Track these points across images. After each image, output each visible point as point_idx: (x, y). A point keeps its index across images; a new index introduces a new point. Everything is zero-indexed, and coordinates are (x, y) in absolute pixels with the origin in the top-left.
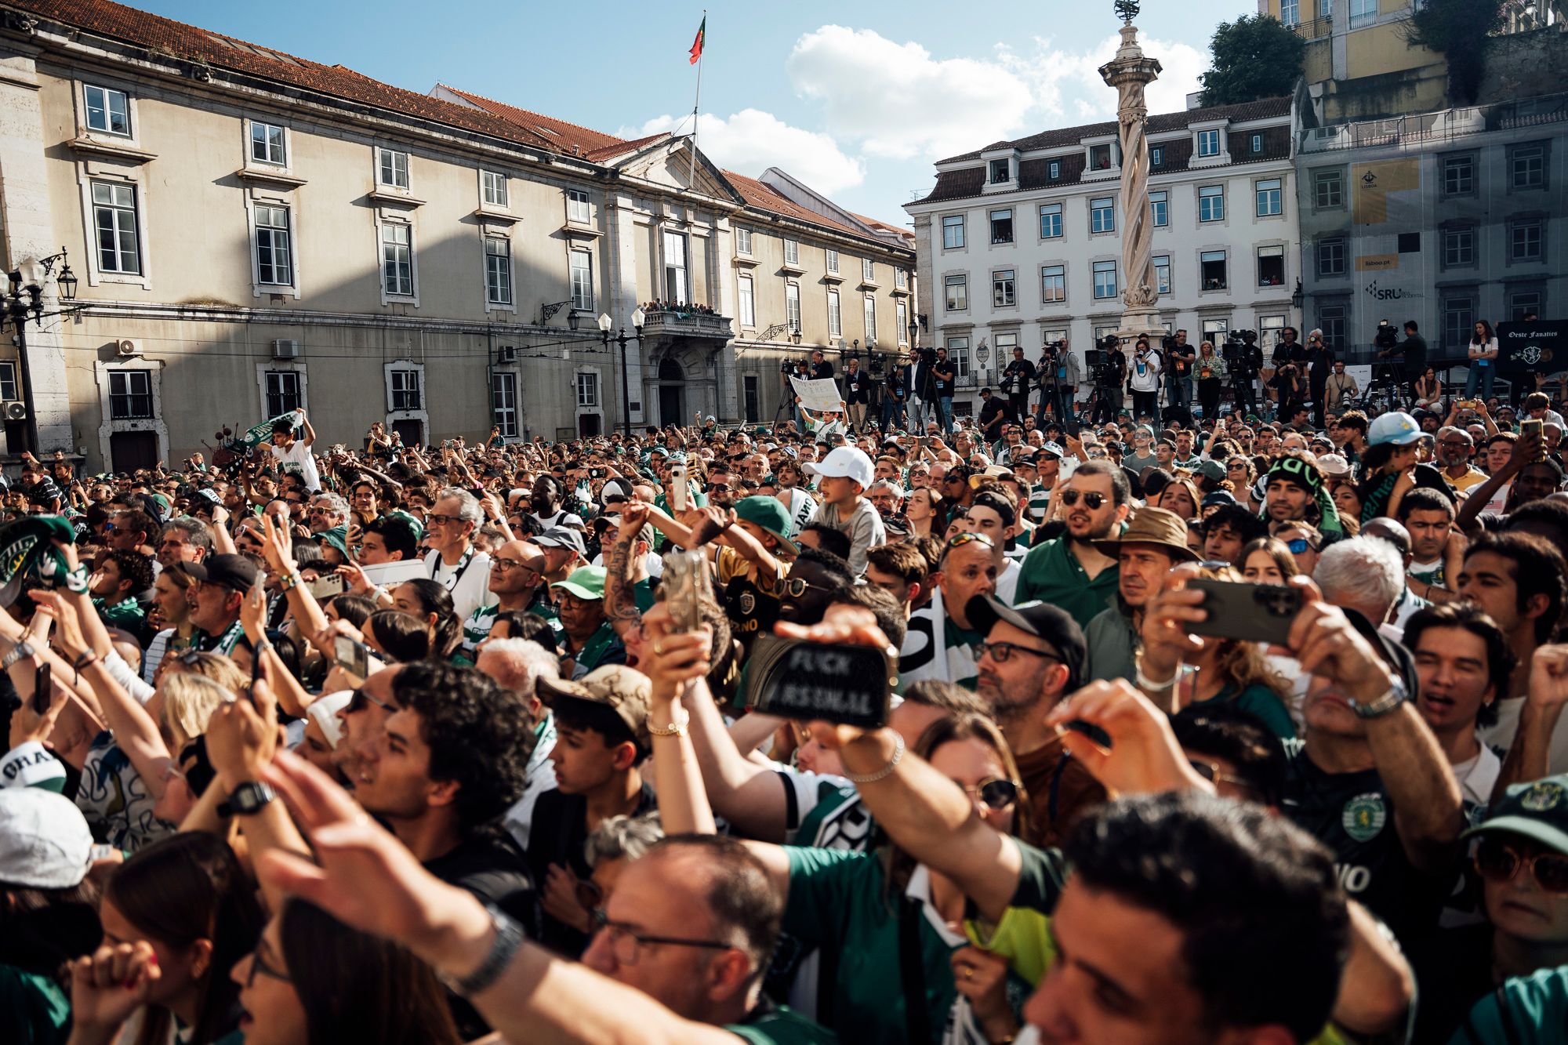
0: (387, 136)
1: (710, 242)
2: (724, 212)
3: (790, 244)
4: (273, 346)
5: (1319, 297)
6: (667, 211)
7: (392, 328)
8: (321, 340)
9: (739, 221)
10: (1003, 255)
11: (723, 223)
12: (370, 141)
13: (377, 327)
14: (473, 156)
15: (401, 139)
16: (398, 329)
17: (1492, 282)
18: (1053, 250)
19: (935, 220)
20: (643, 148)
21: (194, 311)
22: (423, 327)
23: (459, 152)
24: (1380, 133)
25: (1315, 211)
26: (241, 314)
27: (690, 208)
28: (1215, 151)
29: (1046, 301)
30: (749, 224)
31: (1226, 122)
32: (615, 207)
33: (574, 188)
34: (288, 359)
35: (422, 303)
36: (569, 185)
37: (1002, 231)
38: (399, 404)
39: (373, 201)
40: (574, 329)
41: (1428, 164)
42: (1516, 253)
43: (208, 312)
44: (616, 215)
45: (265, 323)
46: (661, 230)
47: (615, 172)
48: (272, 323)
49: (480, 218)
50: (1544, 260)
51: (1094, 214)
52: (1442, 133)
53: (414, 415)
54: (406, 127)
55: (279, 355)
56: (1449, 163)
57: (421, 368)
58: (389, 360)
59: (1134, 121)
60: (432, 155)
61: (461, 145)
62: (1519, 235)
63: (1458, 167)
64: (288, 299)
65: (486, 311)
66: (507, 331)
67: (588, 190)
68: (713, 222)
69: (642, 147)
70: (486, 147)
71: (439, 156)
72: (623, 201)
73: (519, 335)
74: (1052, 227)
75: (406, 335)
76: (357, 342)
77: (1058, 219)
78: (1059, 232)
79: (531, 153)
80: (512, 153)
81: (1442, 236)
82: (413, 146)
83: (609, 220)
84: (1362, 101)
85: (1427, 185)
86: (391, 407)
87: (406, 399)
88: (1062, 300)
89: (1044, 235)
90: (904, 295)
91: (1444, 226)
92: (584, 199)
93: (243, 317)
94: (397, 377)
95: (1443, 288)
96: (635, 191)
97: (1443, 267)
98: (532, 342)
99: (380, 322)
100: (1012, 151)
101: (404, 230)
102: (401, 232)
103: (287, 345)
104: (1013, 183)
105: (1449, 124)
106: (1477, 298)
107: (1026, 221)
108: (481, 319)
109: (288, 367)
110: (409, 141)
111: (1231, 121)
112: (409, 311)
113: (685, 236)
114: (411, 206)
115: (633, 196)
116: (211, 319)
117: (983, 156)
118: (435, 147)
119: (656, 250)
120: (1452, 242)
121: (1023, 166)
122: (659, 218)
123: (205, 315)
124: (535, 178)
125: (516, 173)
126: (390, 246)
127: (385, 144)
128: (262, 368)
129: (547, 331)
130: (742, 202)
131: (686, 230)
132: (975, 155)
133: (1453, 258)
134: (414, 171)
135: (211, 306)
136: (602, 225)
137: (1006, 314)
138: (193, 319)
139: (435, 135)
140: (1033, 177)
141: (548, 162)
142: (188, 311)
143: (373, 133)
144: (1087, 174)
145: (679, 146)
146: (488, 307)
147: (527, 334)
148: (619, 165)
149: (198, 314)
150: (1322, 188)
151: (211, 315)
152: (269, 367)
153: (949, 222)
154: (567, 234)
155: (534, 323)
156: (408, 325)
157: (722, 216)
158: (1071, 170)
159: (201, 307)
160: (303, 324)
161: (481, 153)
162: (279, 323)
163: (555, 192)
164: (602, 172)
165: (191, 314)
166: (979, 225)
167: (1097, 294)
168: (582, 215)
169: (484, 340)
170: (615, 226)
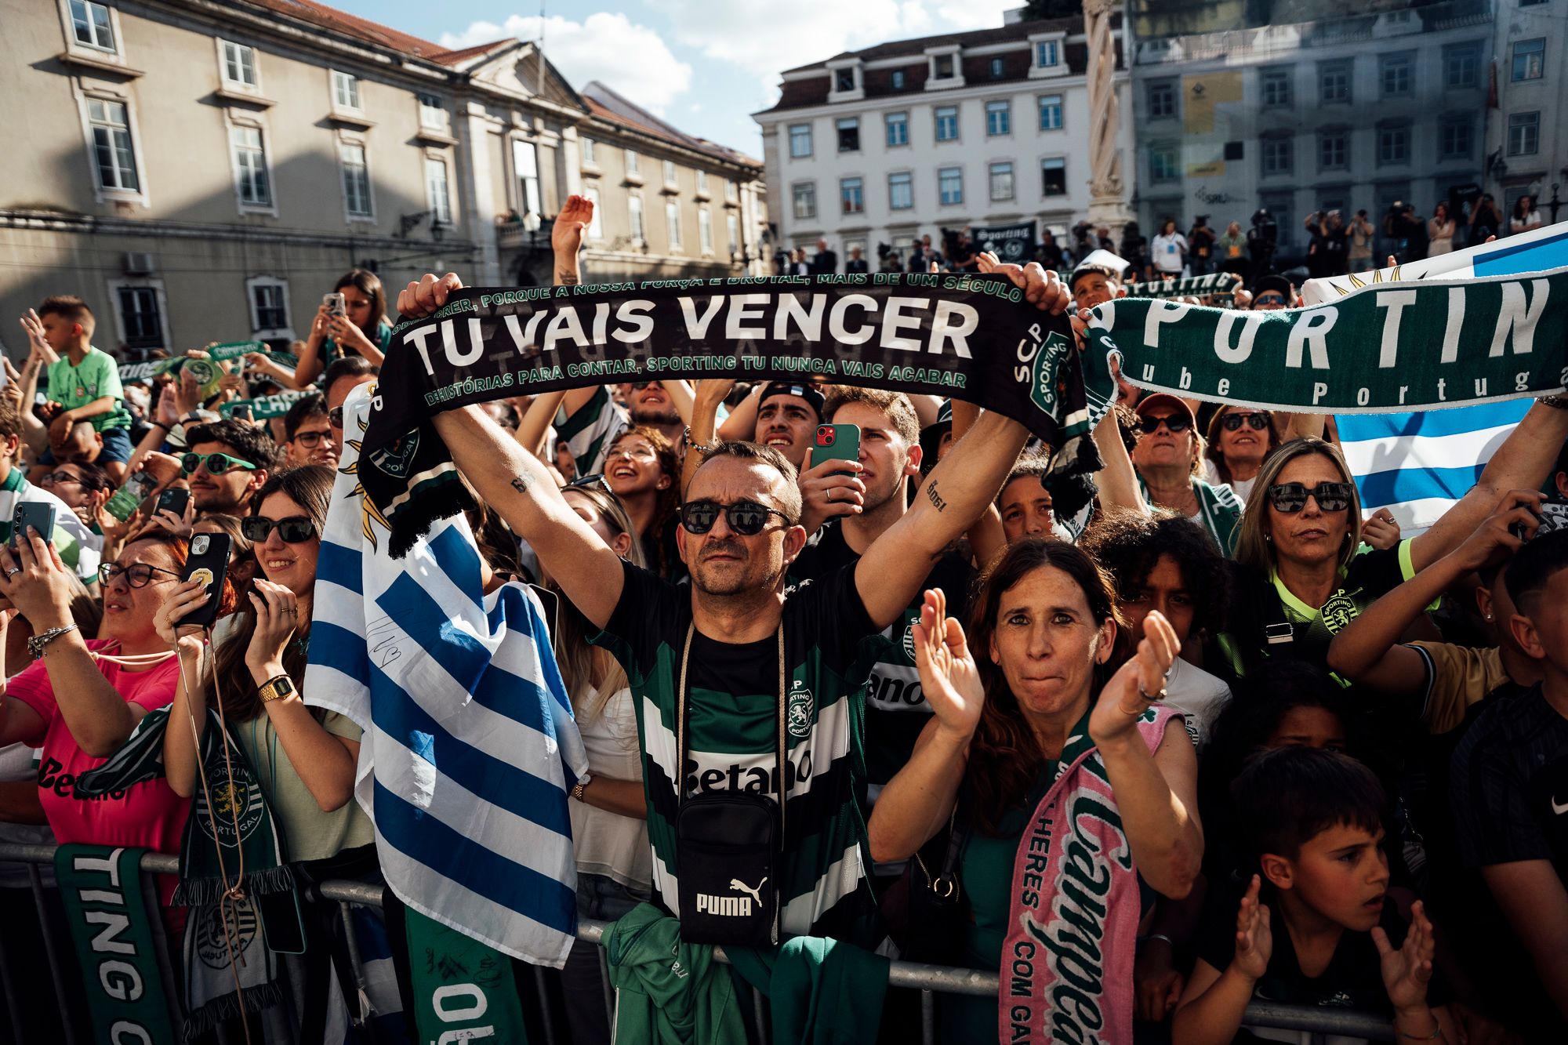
0: (229, 27)
1: (558, 152)
2: (571, 121)
3: (631, 155)
4: (124, 260)
5: (1154, 202)
6: (517, 117)
7: (253, 241)
8: (176, 253)
9: (585, 131)
10: (851, 162)
11: (570, 133)
12: (210, 31)
13: (236, 240)
14: (322, 54)
15: (245, 31)
16: (259, 242)
17: (1305, 188)
18: (899, 158)
19: (782, 130)
20: (491, 53)
21: (27, 218)
22: (282, 240)
23: (308, 50)
24: (1209, 48)
25: (1150, 120)
26: (84, 223)
27: (539, 116)
28: (1054, 62)
29: (893, 208)
30: (595, 134)
31: (1063, 34)
32: (466, 115)
33: (427, 91)
34: (143, 274)
35: (278, 213)
36: (421, 90)
37: (849, 139)
38: (265, 324)
39: (219, 100)
40: (438, 240)
41: (1250, 78)
42: (1326, 161)
43: (44, 219)
44: (467, 123)
45: (112, 234)
46: (512, 140)
47: (466, 77)
48: (120, 234)
49: (334, 123)
50: (1348, 168)
51: (939, 122)
52: (1262, 49)
53: (281, 334)
54: (251, 18)
55: (129, 270)
56: (1270, 76)
57: (284, 284)
58: (251, 275)
59: (1102, 12)
60: (279, 51)
61: (309, 41)
62: (1327, 146)
63: (1277, 82)
64: (135, 208)
65: (346, 222)
66: (370, 244)
67: (439, 95)
68: (560, 132)
69: (490, 51)
70: (337, 45)
71: (288, 53)
72: (475, 108)
73: (382, 248)
74: (898, 135)
75: (267, 248)
76: (216, 256)
77: (904, 127)
78: (905, 140)
79: (383, 53)
80: (363, 53)
81: (1263, 145)
82: (257, 39)
83: (461, 127)
84: (1171, 20)
85: (1250, 98)
86: (256, 326)
87: (272, 317)
88: (910, 207)
89: (891, 143)
90: (734, 207)
91: (1265, 136)
92: (436, 105)
93: (87, 227)
94: (259, 291)
95: (1264, 194)
96: (485, 97)
97: (1264, 174)
98: (394, 254)
99: (239, 233)
100: (856, 61)
101: (255, 132)
102: (252, 134)
103: (140, 258)
104: (858, 92)
105: (1269, 41)
106: (1292, 203)
107: (872, 129)
108: (342, 231)
109: (141, 283)
110: (253, 34)
111: (1069, 33)
112: (268, 222)
113: (535, 145)
114: (260, 107)
115: (485, 103)
116: (48, 229)
117: (829, 65)
118: (281, 42)
119: (507, 160)
120: (1271, 151)
121: (868, 76)
122: (509, 126)
123: (40, 223)
124: (386, 80)
125: (366, 75)
126: (243, 151)
127: (227, 35)
128: (114, 286)
129: (408, 243)
130: (587, 110)
131: (535, 139)
132: (821, 65)
133: (1272, 165)
134: (262, 69)
135: (47, 213)
136: (455, 133)
137: (854, 221)
138: (27, 227)
139: (283, 28)
140: (878, 86)
141: (400, 64)
142: (20, 217)
143: (213, 22)
144: (932, 83)
145: (527, 51)
146: (349, 218)
147: (388, 246)
148: (470, 70)
149: (33, 222)
150: (1156, 99)
151: (49, 224)
152: (122, 283)
153: (796, 131)
154: (422, 142)
155: (395, 235)
156: (269, 238)
157: (568, 125)
158: (915, 80)
159: (35, 213)
160: (155, 236)
161: (331, 51)
162: (129, 234)
163: (406, 97)
164: (453, 76)
165: (22, 222)
166: (825, 134)
167: (944, 200)
168: (435, 121)
169: (346, 254)
170: (468, 133)
